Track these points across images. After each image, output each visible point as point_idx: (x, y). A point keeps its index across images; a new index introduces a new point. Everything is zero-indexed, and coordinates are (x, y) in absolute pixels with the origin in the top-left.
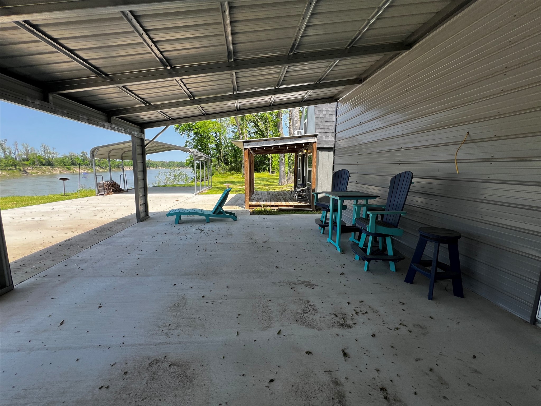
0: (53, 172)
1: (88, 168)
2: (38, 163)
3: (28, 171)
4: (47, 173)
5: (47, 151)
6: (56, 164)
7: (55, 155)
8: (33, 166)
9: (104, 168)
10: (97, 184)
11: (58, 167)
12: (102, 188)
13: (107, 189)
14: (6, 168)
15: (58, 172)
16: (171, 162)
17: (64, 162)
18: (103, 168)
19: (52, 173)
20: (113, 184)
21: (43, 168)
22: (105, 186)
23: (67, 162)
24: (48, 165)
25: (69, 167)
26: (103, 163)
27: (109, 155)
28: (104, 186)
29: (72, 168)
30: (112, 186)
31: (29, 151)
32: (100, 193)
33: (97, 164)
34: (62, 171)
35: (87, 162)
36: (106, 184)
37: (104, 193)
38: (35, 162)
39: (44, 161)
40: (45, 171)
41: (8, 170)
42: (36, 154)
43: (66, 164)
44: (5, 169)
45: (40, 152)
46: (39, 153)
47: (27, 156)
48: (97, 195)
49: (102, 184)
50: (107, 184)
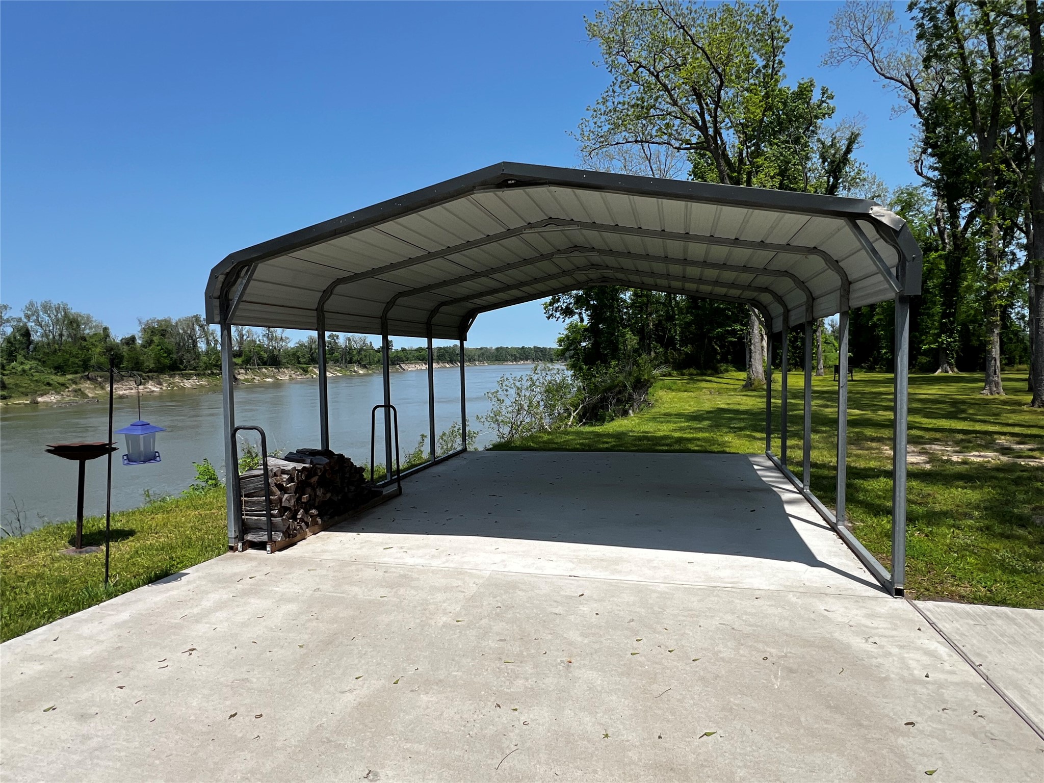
0: (279, 377)
1: (338, 369)
2: (255, 358)
3: (239, 377)
4: (269, 380)
5: (272, 335)
6: (285, 361)
7: (284, 344)
8: (248, 367)
9: (366, 368)
10: (238, 483)
11: (287, 368)
12: (259, 503)
13: (286, 509)
14: (206, 372)
15: (287, 377)
16: (501, 348)
17: (299, 357)
18: (364, 367)
19: (278, 379)
20: (325, 470)
21: (264, 370)
22: (273, 494)
23: (303, 356)
24: (271, 365)
25: (305, 366)
26: (366, 356)
27: (320, 310)
28: (269, 493)
29: (311, 368)
30: (321, 483)
31: (245, 337)
32: (250, 537)
33: (355, 359)
34: (294, 376)
35: (337, 354)
36: (286, 476)
37: (270, 537)
38: (251, 358)
39: (266, 355)
40: (266, 376)
41: (209, 375)
42: (254, 341)
43: (302, 360)
44: (204, 374)
45: (261, 338)
46: (259, 341)
47: (240, 348)
48: (232, 549)
49: (260, 484)
50: (291, 480)
